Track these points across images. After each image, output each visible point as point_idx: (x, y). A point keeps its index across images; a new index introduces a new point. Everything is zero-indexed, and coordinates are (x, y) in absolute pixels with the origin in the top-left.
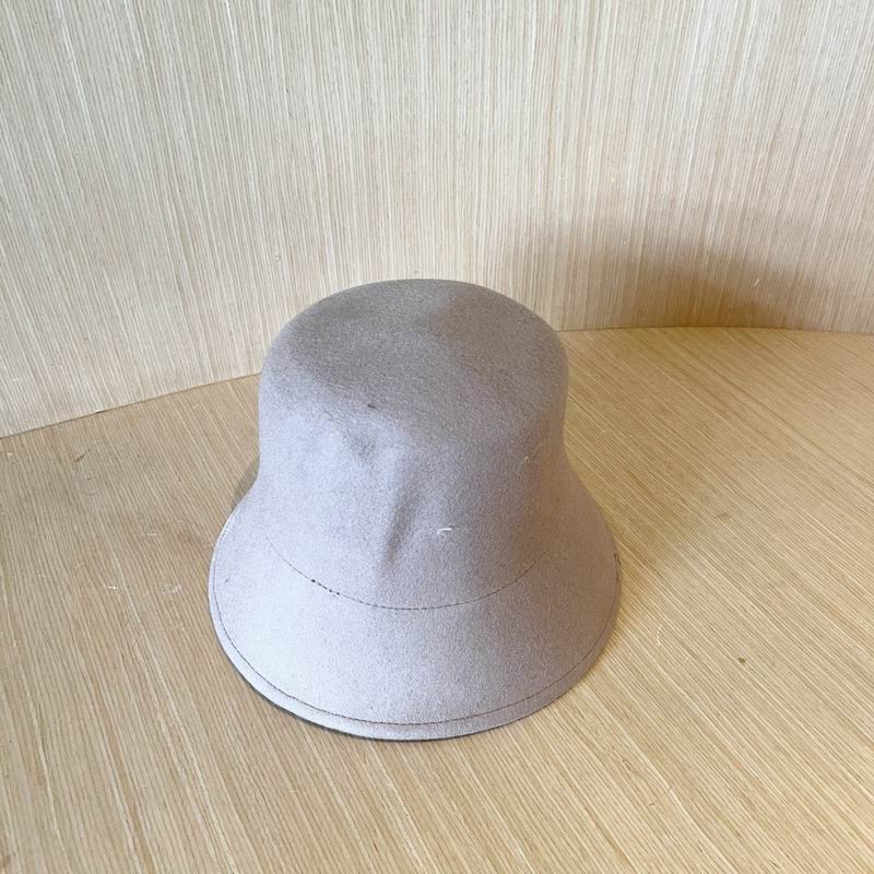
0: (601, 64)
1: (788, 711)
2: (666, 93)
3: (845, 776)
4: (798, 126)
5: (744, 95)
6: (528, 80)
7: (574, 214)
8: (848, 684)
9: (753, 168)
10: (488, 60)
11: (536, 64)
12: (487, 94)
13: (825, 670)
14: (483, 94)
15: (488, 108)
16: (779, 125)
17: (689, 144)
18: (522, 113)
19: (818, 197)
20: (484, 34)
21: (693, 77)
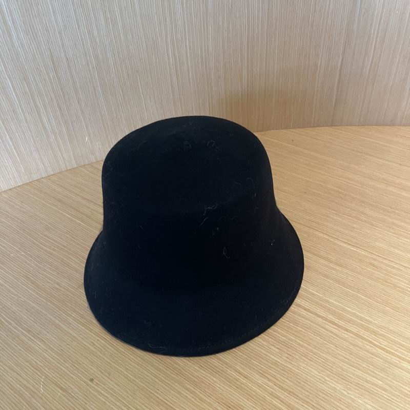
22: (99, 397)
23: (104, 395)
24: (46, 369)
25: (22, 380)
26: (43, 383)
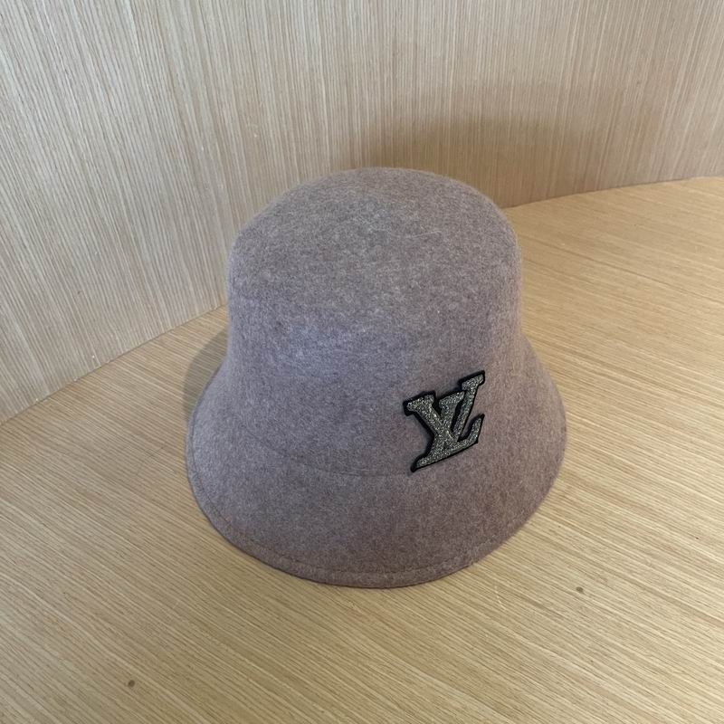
0: (211, 17)
1: (641, 625)
2: (284, 35)
3: (716, 668)
4: (411, 40)
5: (357, 18)
6: (136, 51)
7: (227, 179)
8: (670, 569)
9: (383, 88)
10: (83, 41)
11: (140, 34)
12: (95, 81)
13: (647, 563)
14: (90, 82)
15: (100, 94)
16: (395, 42)
17: (319, 81)
18: (141, 91)
19: (443, 101)
20: (68, 11)
21: (306, 12)
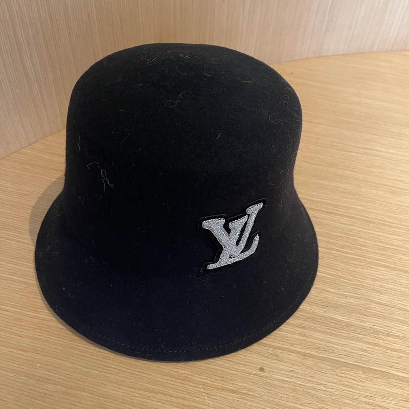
22: (284, 385)
23: (287, 381)
24: (197, 375)
25: (175, 400)
26: (204, 393)
